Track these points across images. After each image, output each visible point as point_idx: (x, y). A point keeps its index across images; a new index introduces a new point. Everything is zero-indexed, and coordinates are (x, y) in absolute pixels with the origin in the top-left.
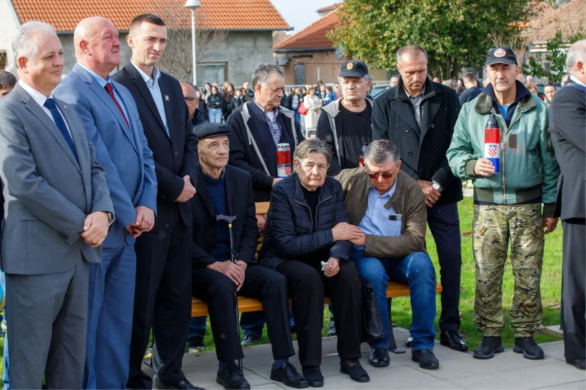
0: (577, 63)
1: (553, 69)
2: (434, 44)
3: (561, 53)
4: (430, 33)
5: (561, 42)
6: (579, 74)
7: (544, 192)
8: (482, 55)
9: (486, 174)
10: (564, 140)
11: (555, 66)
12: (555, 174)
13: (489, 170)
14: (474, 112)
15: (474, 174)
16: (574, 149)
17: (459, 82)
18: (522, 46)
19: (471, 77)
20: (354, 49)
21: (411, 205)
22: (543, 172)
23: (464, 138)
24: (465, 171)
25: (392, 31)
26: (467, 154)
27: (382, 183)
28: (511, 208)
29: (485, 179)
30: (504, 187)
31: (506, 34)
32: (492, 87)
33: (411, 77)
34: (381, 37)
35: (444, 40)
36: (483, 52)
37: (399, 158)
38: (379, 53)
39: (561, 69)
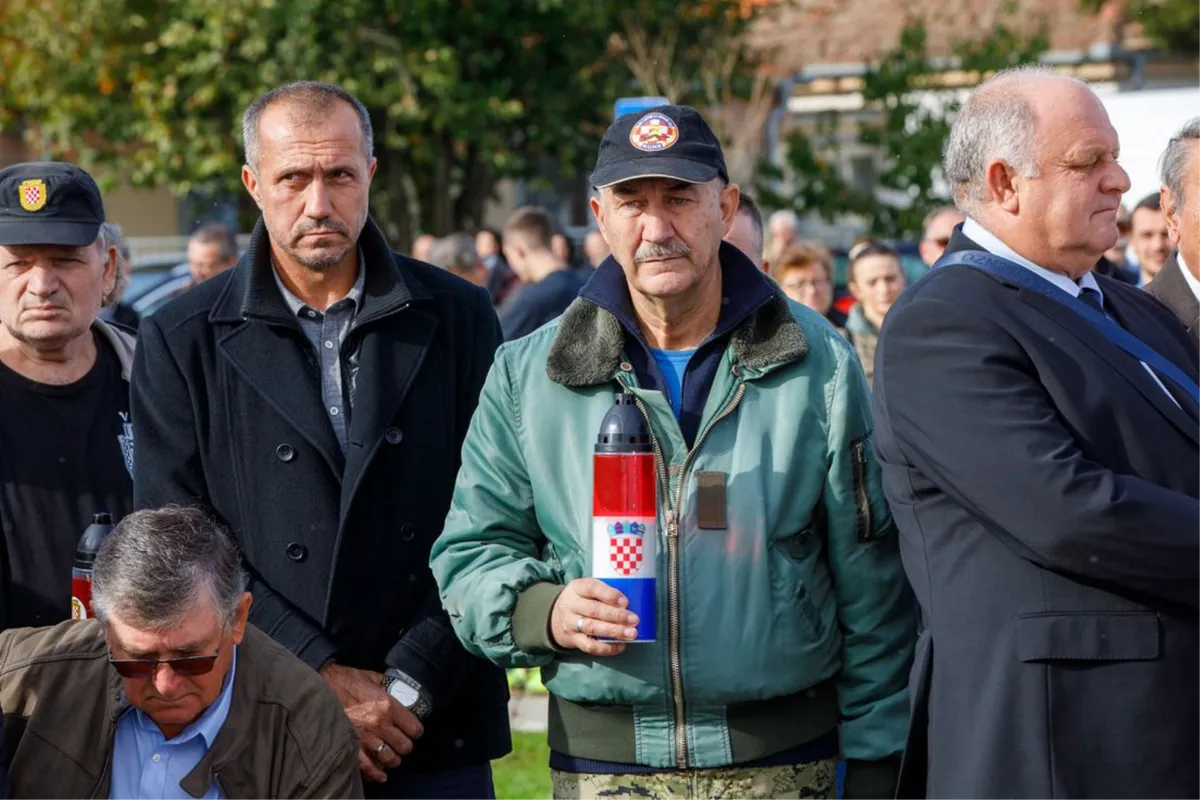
0: (988, 168)
1: (889, 181)
2: (381, 80)
3: (921, 113)
4: (365, 33)
5: (921, 68)
6: (999, 211)
7: (845, 712)
8: (587, 127)
9: (601, 646)
10: (934, 491)
11: (897, 172)
12: (892, 634)
13: (615, 630)
14: (546, 381)
15: (548, 644)
16: (977, 531)
17: (484, 244)
18: (757, 87)
19: (541, 228)
20: (30, 100)
21: (300, 775)
22: (842, 628)
23: (506, 491)
24: (511, 629)
25: (199, 24)
26: (517, 557)
27: (169, 695)
28: (710, 785)
29: (595, 665)
30: (678, 699)
31: (690, 35)
32: (624, 277)
33: (297, 204)
34: (150, 48)
35: (423, 62)
36: (591, 111)
37: (242, 586)
38: (140, 116)
39: (923, 181)
